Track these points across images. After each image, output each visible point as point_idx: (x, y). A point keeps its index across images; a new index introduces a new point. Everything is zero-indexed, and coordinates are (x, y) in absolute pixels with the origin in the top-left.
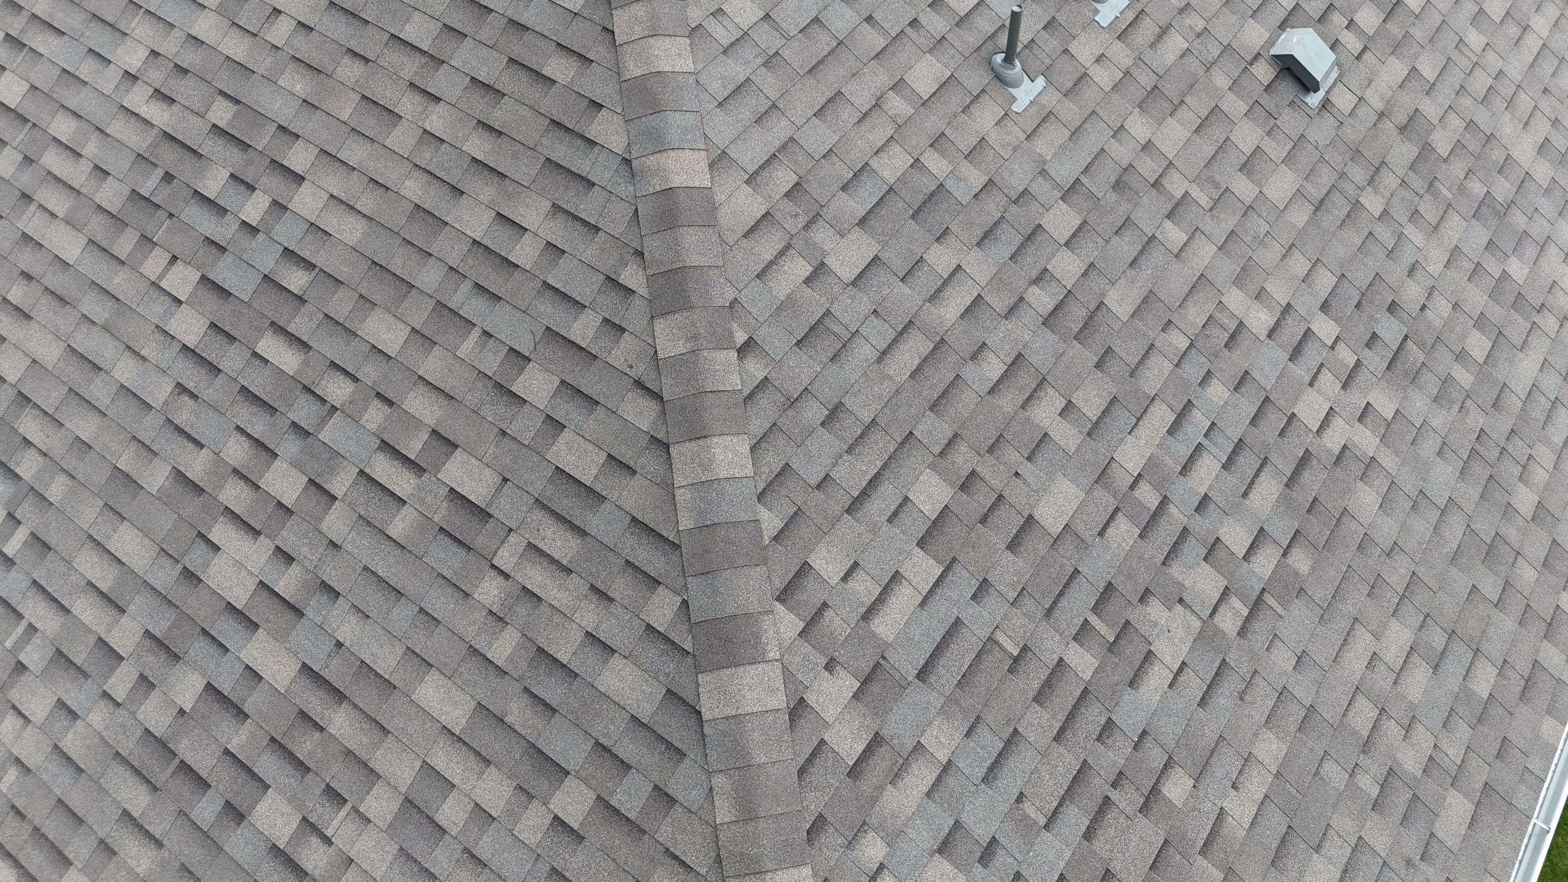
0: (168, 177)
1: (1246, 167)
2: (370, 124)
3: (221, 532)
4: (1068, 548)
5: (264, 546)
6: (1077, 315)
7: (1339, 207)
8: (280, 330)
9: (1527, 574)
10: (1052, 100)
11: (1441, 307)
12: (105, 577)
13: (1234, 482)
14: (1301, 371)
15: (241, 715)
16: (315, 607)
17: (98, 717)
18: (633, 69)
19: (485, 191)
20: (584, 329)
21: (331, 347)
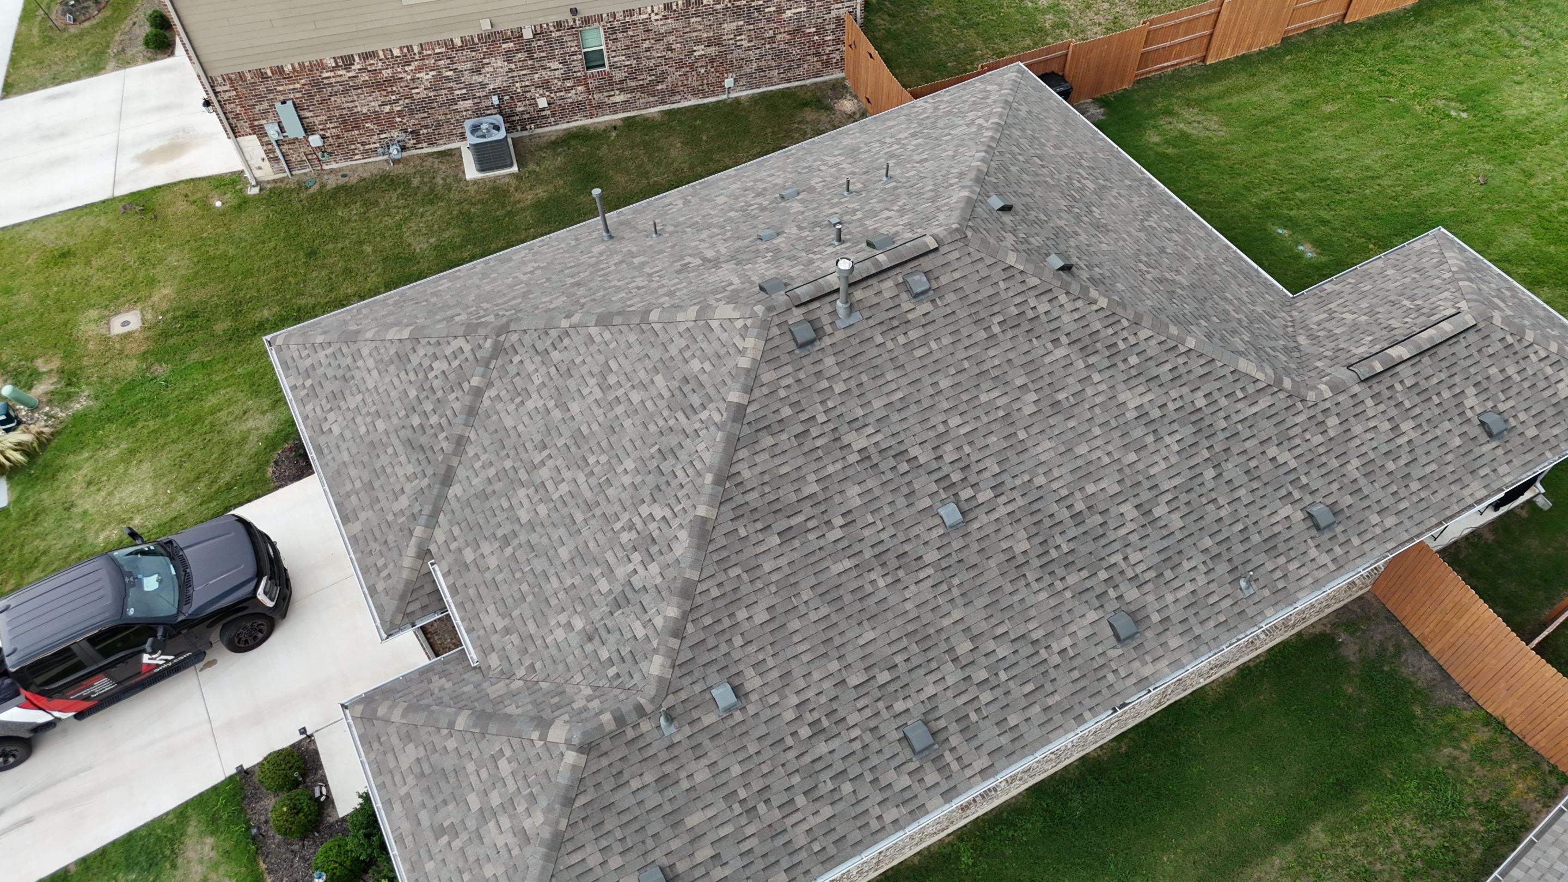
20: (1009, 156)
21: (1063, 188)
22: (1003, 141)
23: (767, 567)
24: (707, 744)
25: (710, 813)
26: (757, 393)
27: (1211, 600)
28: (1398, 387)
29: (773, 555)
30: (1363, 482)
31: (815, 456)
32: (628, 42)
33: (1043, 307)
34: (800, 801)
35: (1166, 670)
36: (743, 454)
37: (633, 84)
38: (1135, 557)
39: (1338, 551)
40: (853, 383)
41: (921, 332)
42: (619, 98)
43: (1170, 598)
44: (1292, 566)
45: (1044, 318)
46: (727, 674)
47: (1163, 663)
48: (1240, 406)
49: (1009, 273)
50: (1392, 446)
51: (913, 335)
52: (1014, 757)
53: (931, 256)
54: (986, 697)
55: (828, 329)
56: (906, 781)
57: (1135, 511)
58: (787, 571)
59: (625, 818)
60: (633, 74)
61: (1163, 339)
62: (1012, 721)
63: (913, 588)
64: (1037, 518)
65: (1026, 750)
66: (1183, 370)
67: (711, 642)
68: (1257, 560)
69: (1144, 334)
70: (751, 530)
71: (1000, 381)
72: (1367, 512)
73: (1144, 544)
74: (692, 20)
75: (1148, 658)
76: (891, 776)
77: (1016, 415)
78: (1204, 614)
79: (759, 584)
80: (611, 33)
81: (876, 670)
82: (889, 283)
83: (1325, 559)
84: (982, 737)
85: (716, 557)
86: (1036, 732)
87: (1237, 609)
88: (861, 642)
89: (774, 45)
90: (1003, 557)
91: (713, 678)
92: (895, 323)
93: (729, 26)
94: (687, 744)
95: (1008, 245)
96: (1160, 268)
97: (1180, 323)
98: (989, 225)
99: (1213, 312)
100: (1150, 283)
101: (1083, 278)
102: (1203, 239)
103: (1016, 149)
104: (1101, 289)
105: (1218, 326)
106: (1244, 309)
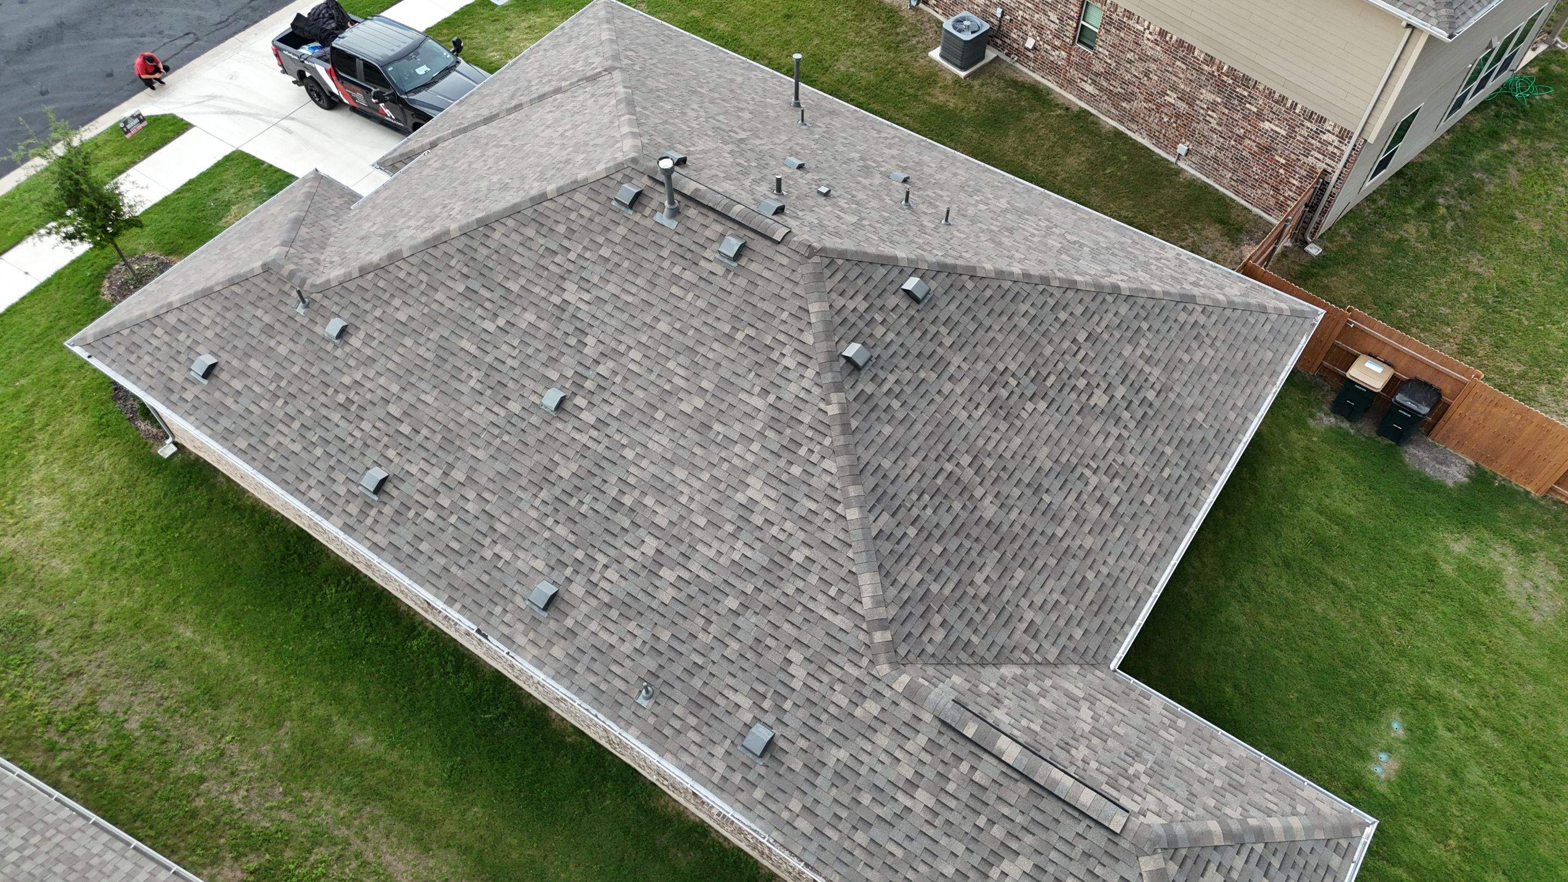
0: (1001, 408)
2: (994, 345)
3: (1092, 403)
4: (1063, 245)
5: (1096, 390)
6: (1005, 229)
7: (938, 185)
8: (1045, 380)
11: (954, 179)
12: (1101, 438)
13: (1029, 221)
14: (992, 204)
15: (1131, 401)
16: (1109, 379)
17: (1133, 441)
19: (1016, 319)
20: (1052, 302)
21: (1050, 366)
22: (1081, 294)
23: (439, 296)
24: (302, 341)
25: (264, 371)
26: (561, 200)
27: (614, 668)
28: (964, 767)
29: (449, 294)
30: (827, 773)
31: (540, 272)
32: (1117, 42)
33: (789, 362)
34: (296, 425)
35: (529, 657)
36: (511, 223)
37: (1105, 84)
38: (611, 574)
39: (737, 778)
40: (616, 259)
41: (694, 279)
42: (1089, 88)
43: (593, 626)
44: (692, 735)
45: (779, 369)
46: (353, 320)
47: (535, 651)
48: (820, 597)
49: (801, 314)
50: (890, 790)
51: (688, 275)
52: (398, 564)
53: (768, 243)
54: (430, 515)
55: (647, 212)
56: (342, 491)
57: (653, 552)
58: (443, 311)
59: (238, 322)
60: (1109, 74)
61: (838, 485)
62: (424, 547)
63: (481, 409)
64: (595, 470)
65: (407, 570)
66: (818, 521)
67: (368, 296)
68: (677, 695)
69: (827, 464)
70: (458, 267)
71: (696, 370)
72: (797, 793)
73: (629, 576)
74: (1178, 63)
75: (532, 635)
76: (341, 478)
77: (673, 400)
78: (596, 667)
79: (424, 299)
80: (1108, 21)
81: (407, 420)
82: (719, 228)
83: (720, 767)
84: (401, 530)
85: (426, 258)
86: (424, 571)
87: (620, 698)
88: (423, 397)
89: (1239, 147)
90: (545, 462)
91: (346, 314)
92: (688, 255)
93: (1207, 95)
94: (297, 326)
95: (839, 302)
96: (987, 483)
97: (878, 500)
98: (860, 282)
99: (952, 547)
100: (935, 468)
101: (860, 387)
102: (1132, 548)
103: (1079, 310)
104: (856, 406)
105: (924, 552)
106: (1008, 594)
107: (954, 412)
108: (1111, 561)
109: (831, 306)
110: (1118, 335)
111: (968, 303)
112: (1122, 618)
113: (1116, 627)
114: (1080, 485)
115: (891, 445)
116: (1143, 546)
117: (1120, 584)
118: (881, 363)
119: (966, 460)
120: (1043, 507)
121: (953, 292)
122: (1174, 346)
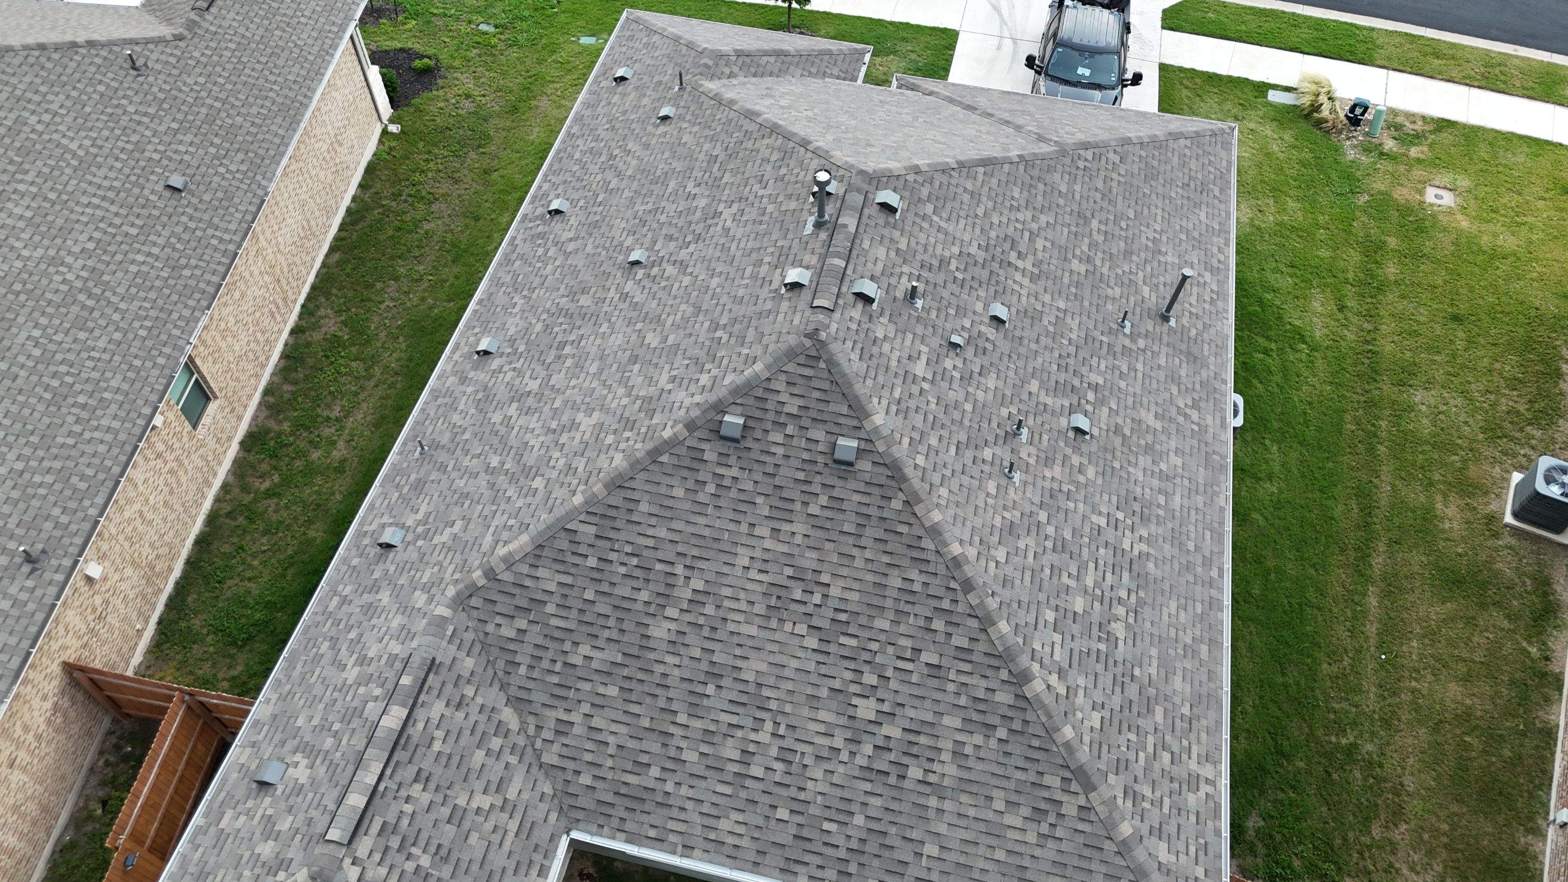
0: (779, 597)
1: (1080, 472)
2: (845, 561)
3: (855, 701)
4: (1086, 616)
5: (873, 700)
6: (1059, 543)
7: (1109, 470)
8: (845, 634)
9: (1199, 570)
10: (1024, 477)
11: (1147, 490)
12: (822, 728)
13: (1117, 577)
14: (1120, 533)
15: (890, 750)
16: (898, 711)
17: (841, 769)
18: (928, 524)
19: (896, 572)
20: (946, 604)
21: (866, 634)
22: (982, 636)
23: (706, 146)
24: (654, 105)
25: (627, 104)
26: (809, 155)
28: (377, 692)
29: (710, 150)
30: (371, 598)
31: (742, 184)
33: (704, 379)
34: (593, 145)
36: (779, 142)
38: (509, 375)
40: (766, 218)
41: (762, 275)
43: (470, 390)
44: (396, 495)
45: (696, 376)
46: (676, 117)
47: (450, 369)
48: (506, 516)
49: (750, 361)
50: (359, 648)
54: (540, 251)
57: (529, 389)
58: (696, 156)
59: (660, 68)
61: (601, 475)
62: (517, 263)
63: (623, 226)
64: (587, 317)
66: (568, 480)
67: (697, 112)
68: (424, 468)
69: (618, 457)
70: (733, 140)
72: (357, 586)
73: (509, 387)
77: (654, 326)
79: (702, 140)
81: (607, 194)
84: (527, 244)
85: (735, 119)
88: (626, 191)
90: (589, 285)
91: (680, 111)
92: (783, 258)
95: (779, 385)
96: (688, 618)
97: (604, 516)
98: (816, 394)
99: (602, 608)
100: (671, 557)
101: (703, 446)
102: (714, 811)
103: (958, 641)
104: (683, 451)
105: (580, 582)
106: (587, 686)
107: (740, 550)
108: (684, 791)
109: (768, 379)
110: (963, 701)
111: (873, 511)
112: (629, 826)
113: (615, 823)
114: (749, 723)
115: (667, 502)
116: (724, 825)
117: (665, 811)
118: (744, 454)
119: (699, 584)
120: (699, 689)
121: (876, 491)
122: (1004, 784)
